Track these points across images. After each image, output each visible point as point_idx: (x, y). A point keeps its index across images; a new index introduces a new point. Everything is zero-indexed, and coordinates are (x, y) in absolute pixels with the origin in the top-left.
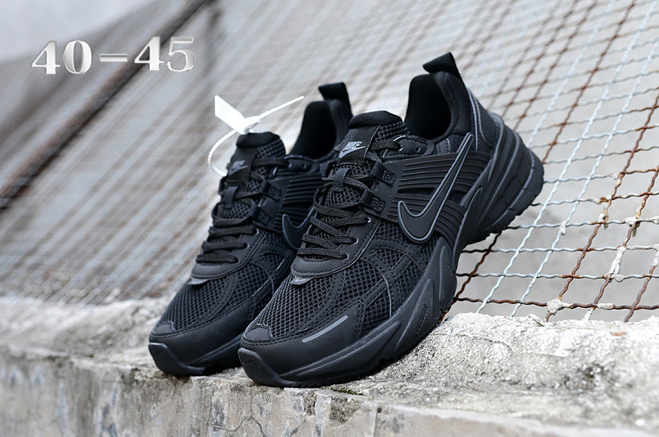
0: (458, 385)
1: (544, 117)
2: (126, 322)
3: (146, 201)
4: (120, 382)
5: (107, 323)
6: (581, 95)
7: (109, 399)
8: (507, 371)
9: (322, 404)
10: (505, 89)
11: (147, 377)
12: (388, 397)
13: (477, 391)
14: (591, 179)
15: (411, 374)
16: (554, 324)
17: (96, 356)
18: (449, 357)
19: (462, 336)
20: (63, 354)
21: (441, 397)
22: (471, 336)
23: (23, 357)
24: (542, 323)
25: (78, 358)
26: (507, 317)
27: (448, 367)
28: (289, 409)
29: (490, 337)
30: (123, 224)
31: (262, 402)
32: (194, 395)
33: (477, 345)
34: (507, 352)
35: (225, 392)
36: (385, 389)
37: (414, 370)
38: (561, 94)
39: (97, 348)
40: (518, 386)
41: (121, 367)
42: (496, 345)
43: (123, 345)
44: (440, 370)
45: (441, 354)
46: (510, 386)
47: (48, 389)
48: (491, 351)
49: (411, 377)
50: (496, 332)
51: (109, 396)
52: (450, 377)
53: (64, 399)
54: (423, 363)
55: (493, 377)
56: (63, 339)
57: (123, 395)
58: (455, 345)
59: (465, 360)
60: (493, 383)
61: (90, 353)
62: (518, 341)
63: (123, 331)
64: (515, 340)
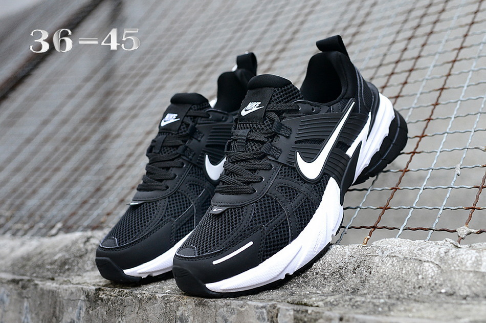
0: (399, 297)
1: (424, 83)
2: (79, 250)
3: (76, 150)
4: (84, 301)
5: (61, 250)
6: (452, 67)
7: (74, 316)
8: (441, 285)
9: (285, 316)
10: (385, 62)
11: (111, 296)
12: (342, 308)
13: (418, 301)
14: (475, 131)
15: (353, 289)
16: (470, 246)
17: (56, 279)
18: (385, 275)
19: (393, 257)
20: (25, 278)
21: (391, 308)
22: (402, 257)
24: (459, 246)
25: (41, 281)
27: (386, 282)
28: (253, 321)
29: (421, 259)
30: (57, 169)
31: (226, 315)
32: (159, 310)
33: (409, 264)
34: (437, 269)
35: (190, 306)
36: (337, 301)
37: (356, 285)
38: (434, 66)
39: (56, 273)
40: (454, 297)
41: (85, 287)
42: (426, 264)
43: (79, 269)
44: (379, 285)
45: (378, 272)
46: (447, 297)
47: (12, 308)
48: (423, 268)
49: (355, 291)
50: (422, 253)
51: (74, 312)
52: (390, 291)
53: (29, 316)
54: (362, 279)
55: (429, 290)
56: (20, 265)
57: (88, 312)
58: (388, 264)
59: (401, 277)
60: (431, 295)
61: (51, 277)
62: (444, 260)
63: (77, 257)
64: (441, 259)
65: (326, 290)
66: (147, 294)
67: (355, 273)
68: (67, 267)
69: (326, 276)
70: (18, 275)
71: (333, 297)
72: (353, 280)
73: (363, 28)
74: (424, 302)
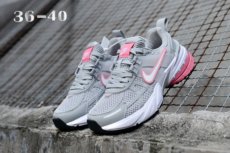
0: (203, 139)
2: (51, 114)
5: (42, 114)
7: (47, 145)
8: (224, 133)
9: (146, 146)
11: (64, 136)
13: (212, 141)
15: (181, 134)
17: (39, 127)
18: (197, 128)
19: (202, 119)
20: (24, 127)
21: (198, 144)
22: (206, 120)
23: (7, 128)
25: (32, 128)
26: (219, 112)
27: (197, 132)
28: (131, 148)
29: (214, 120)
31: (118, 145)
32: (86, 143)
33: (209, 123)
34: (223, 125)
35: (101, 141)
36: (172, 140)
37: (182, 133)
39: (39, 125)
41: (52, 131)
42: (218, 123)
43: (50, 123)
44: (194, 133)
45: (193, 127)
46: (226, 139)
47: (18, 141)
48: (216, 125)
49: (182, 136)
50: (216, 118)
51: (47, 144)
52: (199, 136)
53: (25, 145)
54: (186, 130)
55: (218, 136)
56: (22, 121)
57: (53, 143)
58: (199, 123)
59: (205, 129)
60: (219, 138)
61: (36, 126)
62: (226, 121)
63: (49, 117)
64: (225, 121)
65: (167, 135)
66: (81, 135)
67: (183, 127)
68: (44, 122)
69: (168, 128)
70: (21, 126)
71: (170, 138)
72: (181, 130)
73: (196, 6)
74: (215, 141)
